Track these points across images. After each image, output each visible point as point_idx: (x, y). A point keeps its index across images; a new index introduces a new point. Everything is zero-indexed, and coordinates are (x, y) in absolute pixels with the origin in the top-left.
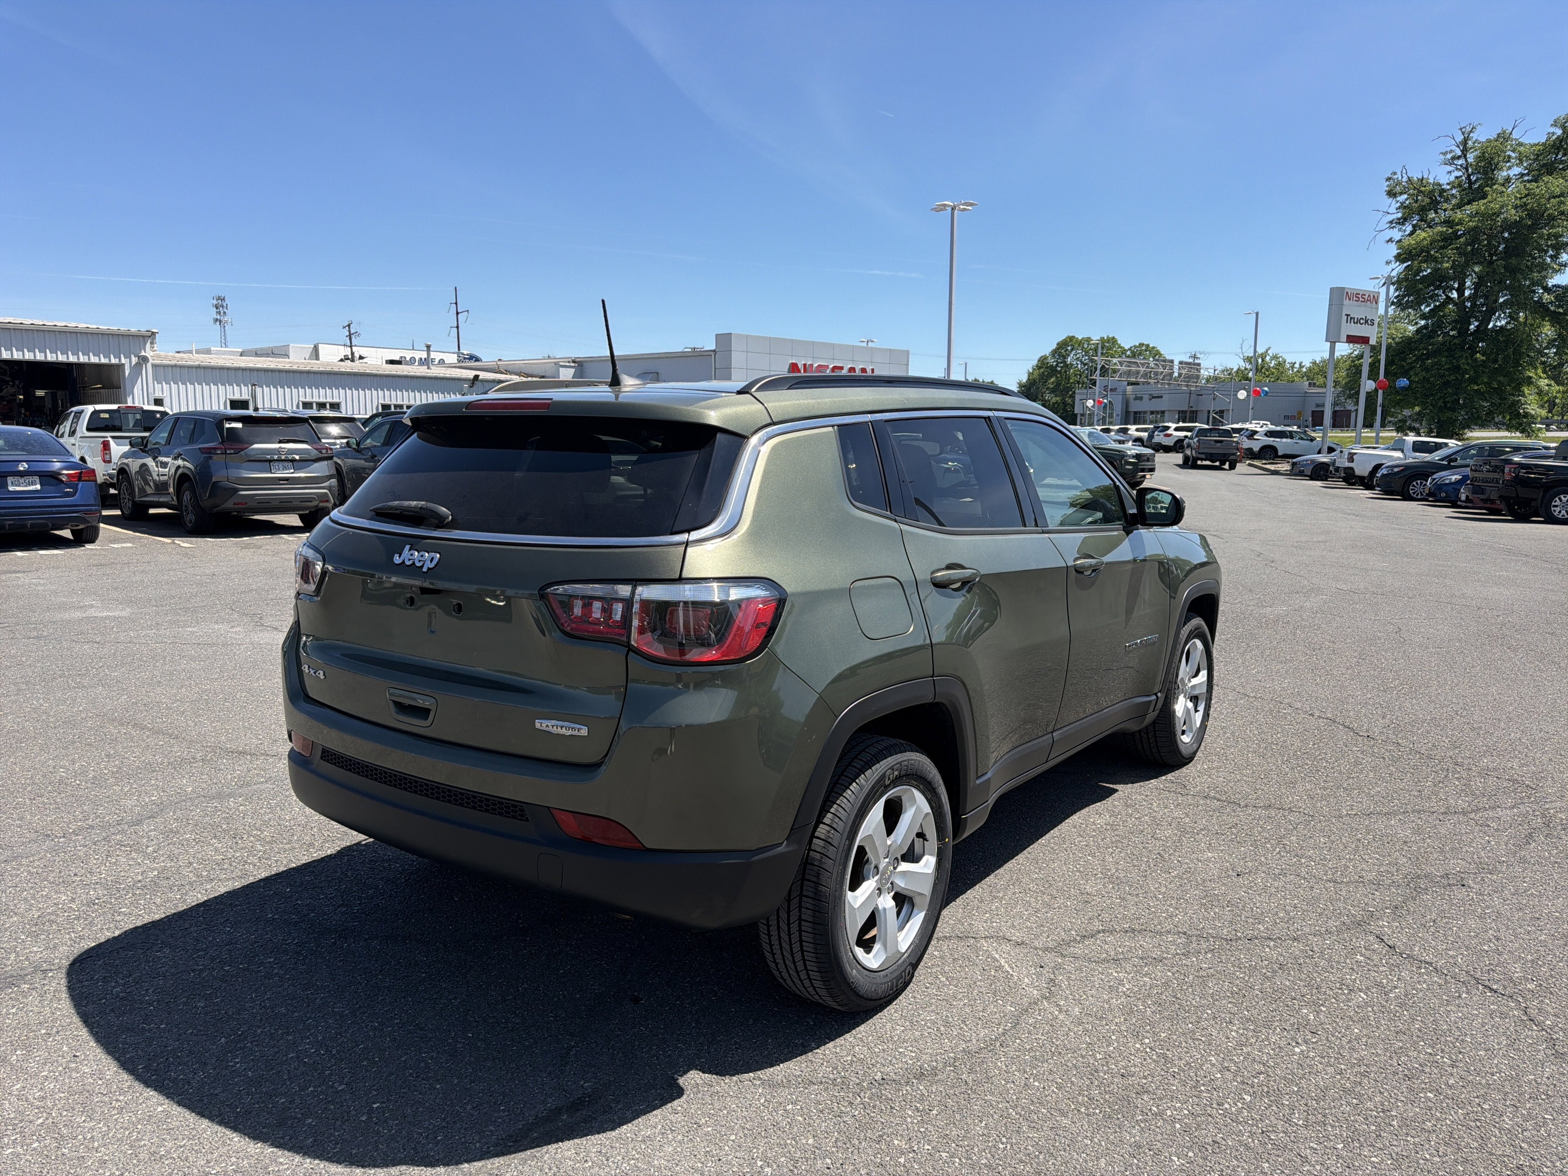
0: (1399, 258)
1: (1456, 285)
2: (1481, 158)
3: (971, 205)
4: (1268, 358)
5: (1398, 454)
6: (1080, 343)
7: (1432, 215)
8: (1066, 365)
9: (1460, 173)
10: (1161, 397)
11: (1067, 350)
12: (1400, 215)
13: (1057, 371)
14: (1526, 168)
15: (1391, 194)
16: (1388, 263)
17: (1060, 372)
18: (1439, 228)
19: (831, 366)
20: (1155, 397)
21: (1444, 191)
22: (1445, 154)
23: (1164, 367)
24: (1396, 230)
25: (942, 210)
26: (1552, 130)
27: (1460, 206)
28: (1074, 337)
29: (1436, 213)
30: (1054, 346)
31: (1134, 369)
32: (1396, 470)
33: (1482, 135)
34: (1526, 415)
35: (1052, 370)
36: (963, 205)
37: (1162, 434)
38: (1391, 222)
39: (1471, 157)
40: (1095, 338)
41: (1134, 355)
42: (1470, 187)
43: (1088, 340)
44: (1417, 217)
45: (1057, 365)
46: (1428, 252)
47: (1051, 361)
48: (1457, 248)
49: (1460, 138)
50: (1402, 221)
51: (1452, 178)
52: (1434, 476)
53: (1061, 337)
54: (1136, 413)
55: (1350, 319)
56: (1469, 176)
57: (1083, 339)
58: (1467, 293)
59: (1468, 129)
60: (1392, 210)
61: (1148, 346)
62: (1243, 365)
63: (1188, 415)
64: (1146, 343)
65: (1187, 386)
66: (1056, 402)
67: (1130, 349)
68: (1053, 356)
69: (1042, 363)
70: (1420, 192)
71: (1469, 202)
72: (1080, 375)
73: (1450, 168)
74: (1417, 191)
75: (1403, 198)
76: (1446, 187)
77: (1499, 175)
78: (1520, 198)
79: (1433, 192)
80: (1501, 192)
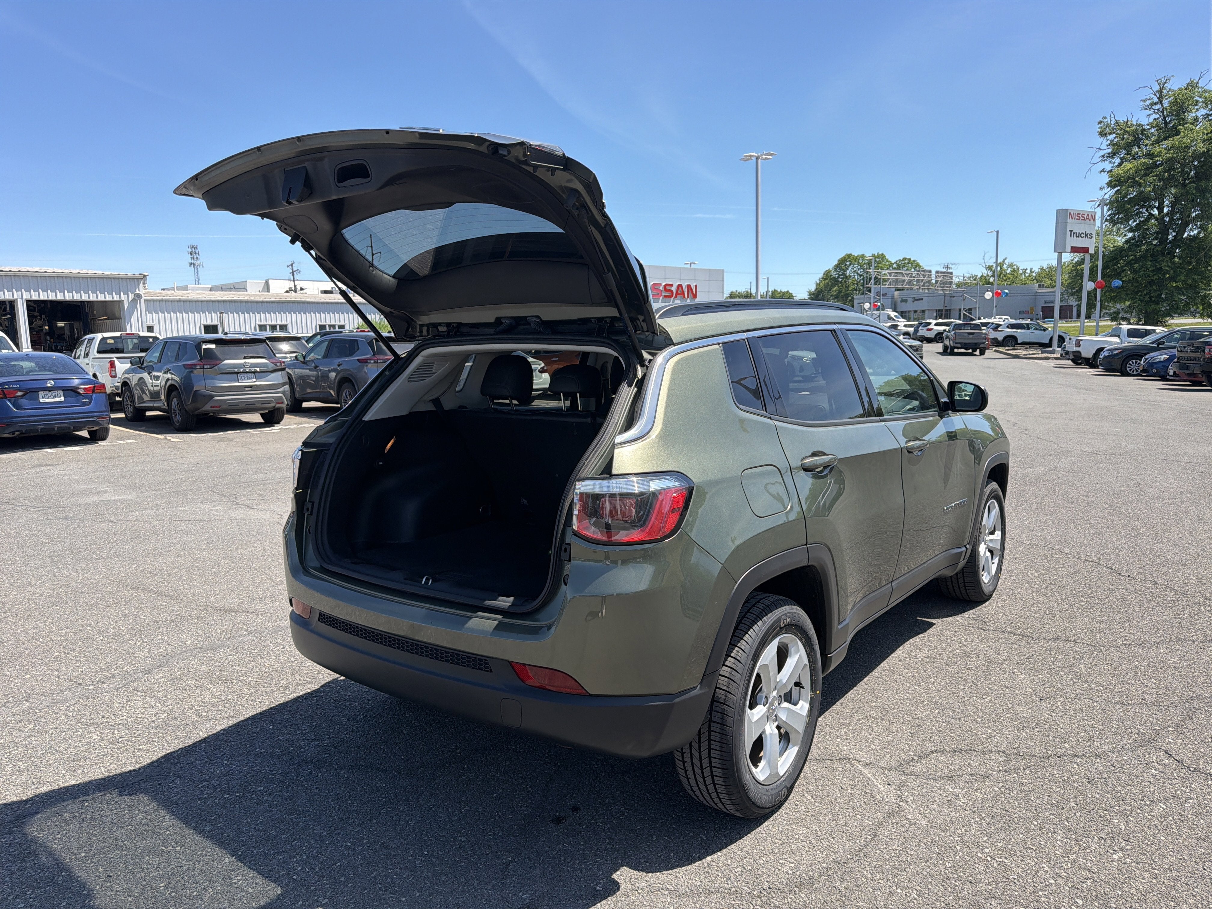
0: (1110, 184)
1: (1157, 204)
2: (1173, 104)
3: (771, 155)
4: (1005, 267)
5: (1116, 340)
6: (856, 259)
7: (1135, 149)
8: (846, 277)
9: (1158, 116)
10: (922, 299)
11: (846, 265)
12: (1110, 151)
13: (838, 281)
15: (1103, 134)
16: (1101, 189)
17: (841, 282)
18: (1143, 160)
19: (664, 284)
20: (917, 300)
21: (1145, 130)
22: (1145, 101)
23: (924, 276)
24: (1107, 162)
25: (748, 160)
27: (1158, 142)
28: (851, 254)
29: (1139, 148)
30: (836, 263)
31: (900, 278)
32: (1115, 352)
33: (1176, 85)
35: (835, 281)
36: (765, 155)
37: (925, 329)
38: (1103, 156)
39: (1166, 103)
40: (868, 254)
41: (899, 267)
42: (1166, 126)
43: (863, 256)
44: (1124, 152)
45: (838, 277)
46: (1133, 179)
47: (834, 274)
48: (1157, 176)
49: (1156, 88)
50: (1112, 155)
51: (1151, 120)
52: (1147, 357)
53: (841, 255)
55: (1073, 233)
56: (1165, 118)
57: (858, 256)
58: (1166, 210)
59: (1163, 80)
60: (1104, 146)
61: (910, 259)
62: (985, 272)
63: (944, 313)
64: (908, 257)
65: (943, 290)
67: (896, 263)
68: (836, 269)
69: (827, 275)
70: (1126, 132)
71: (1166, 139)
72: (857, 284)
73: (1149, 112)
74: (1123, 131)
75: (1112, 137)
76: (1146, 127)
77: (1189, 116)
78: (1207, 134)
79: (1136, 131)
80: (1191, 129)
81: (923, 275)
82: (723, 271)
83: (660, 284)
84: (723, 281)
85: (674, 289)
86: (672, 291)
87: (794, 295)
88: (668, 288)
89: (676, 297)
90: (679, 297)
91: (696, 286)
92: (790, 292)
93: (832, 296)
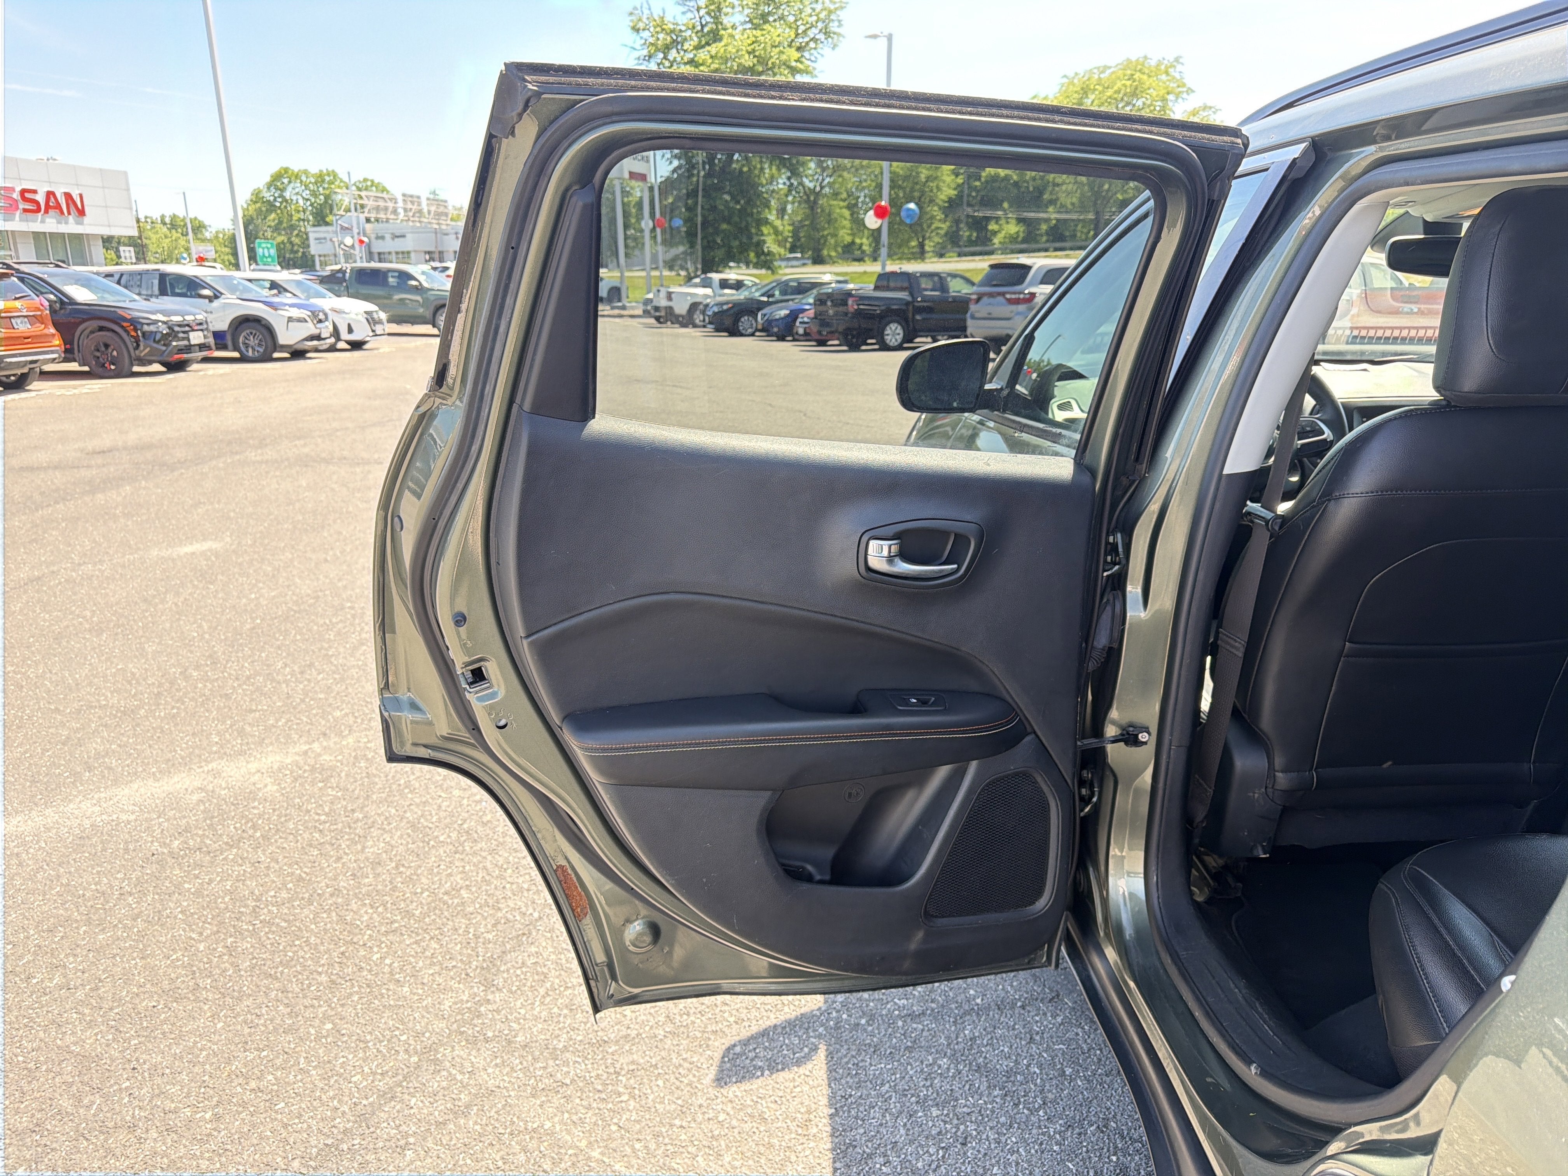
5: (708, 291)
6: (297, 176)
7: (673, 54)
8: (286, 201)
9: (692, 16)
10: (404, 236)
11: (283, 183)
12: (645, 52)
13: (276, 206)
14: (747, 16)
15: (635, 29)
17: (280, 208)
19: (18, 189)
20: (398, 237)
21: (681, 31)
23: (412, 203)
27: (698, 47)
28: (289, 168)
30: (268, 179)
31: (381, 203)
32: (725, 307)
34: (769, 253)
35: (271, 207)
38: (639, 58)
40: (314, 170)
42: (703, 30)
43: (306, 172)
44: (661, 55)
45: (275, 200)
47: (268, 196)
51: (685, 22)
52: (764, 311)
53: (275, 169)
54: (379, 254)
56: (701, 18)
57: (299, 170)
61: (372, 181)
63: (436, 256)
64: (371, 178)
65: (438, 224)
66: (283, 242)
67: (355, 184)
68: (269, 188)
69: (257, 197)
70: (663, 30)
71: (709, 44)
72: (304, 212)
73: (685, 9)
74: (659, 29)
75: (646, 34)
76: (683, 28)
77: (726, 20)
78: (750, 45)
79: (673, 31)
80: (732, 36)
82: (125, 173)
84: (130, 192)
85: (40, 198)
86: (37, 203)
87: (206, 223)
88: (27, 195)
89: (46, 212)
90: (51, 212)
91: (81, 196)
92: (200, 218)
93: (269, 226)
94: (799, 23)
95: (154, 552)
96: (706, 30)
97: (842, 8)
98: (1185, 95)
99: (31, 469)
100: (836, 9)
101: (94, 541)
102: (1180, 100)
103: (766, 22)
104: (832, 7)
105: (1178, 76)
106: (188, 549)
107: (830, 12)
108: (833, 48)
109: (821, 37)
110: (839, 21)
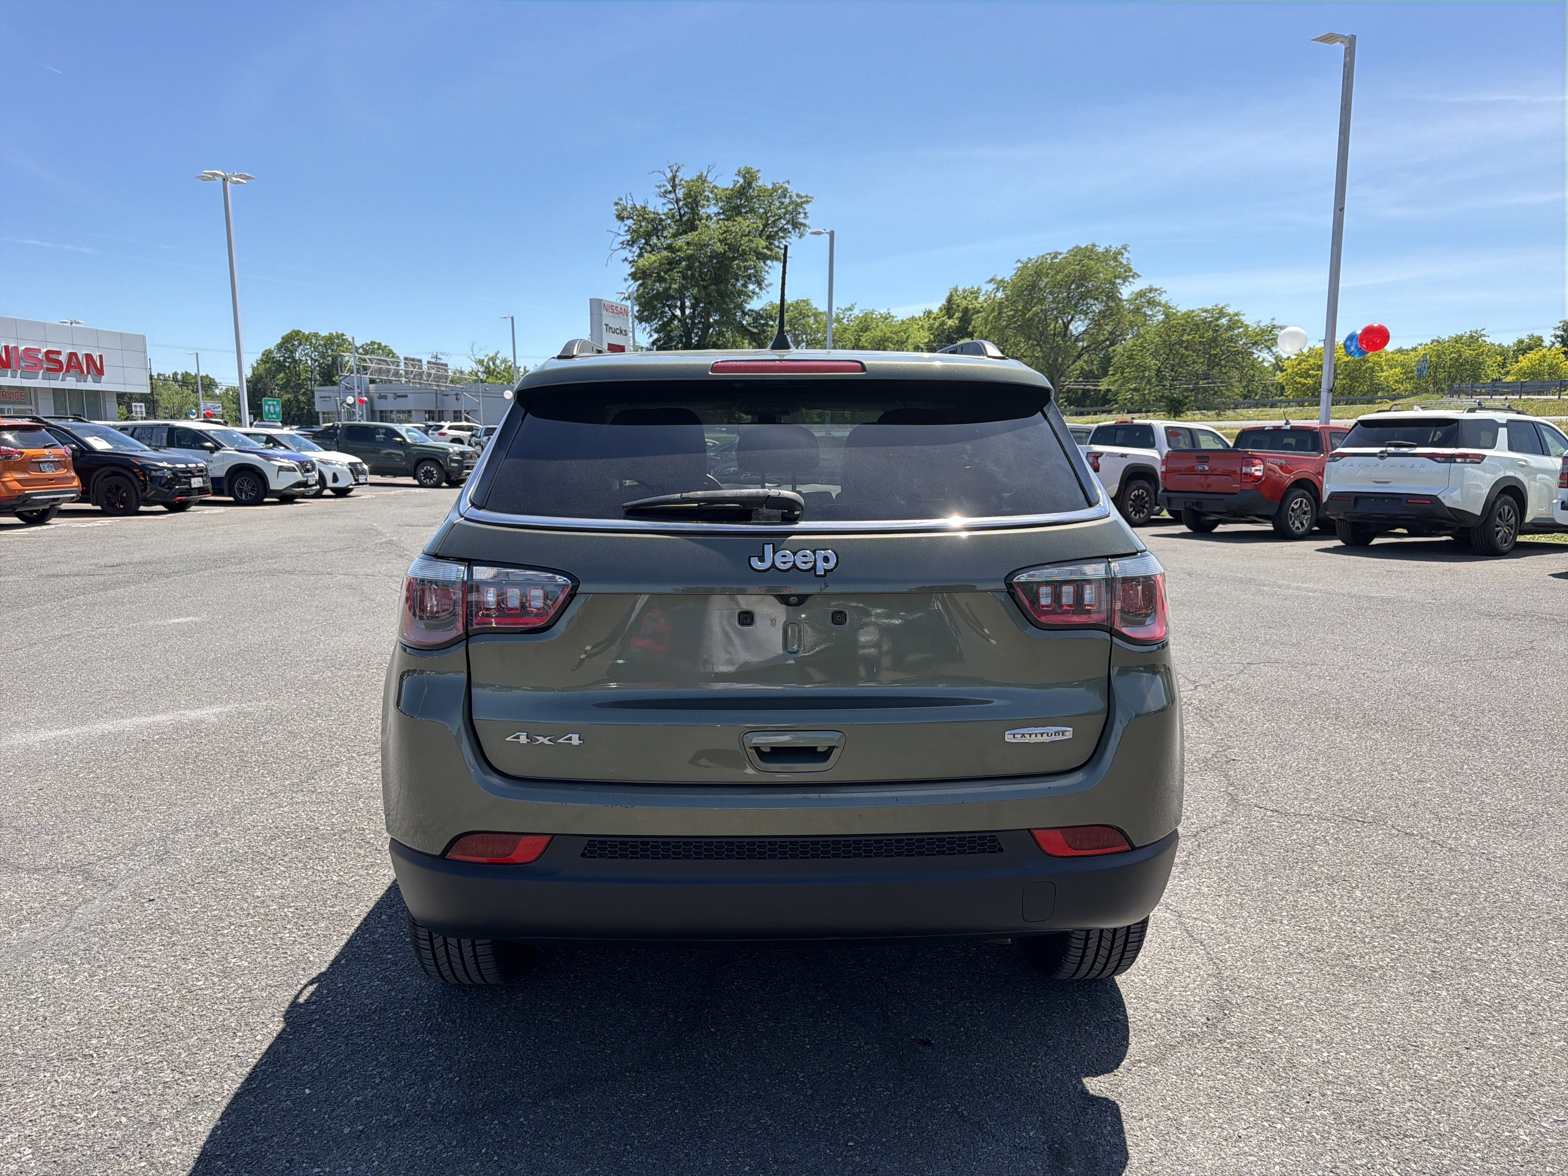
0: (634, 276)
1: (679, 304)
2: (687, 195)
3: (247, 178)
4: (498, 362)
6: (307, 338)
7: (654, 240)
8: (295, 361)
9: (671, 206)
10: (406, 396)
11: (294, 345)
12: (629, 237)
13: (285, 366)
14: (721, 208)
15: (620, 218)
16: (626, 280)
17: (288, 368)
18: (664, 253)
19: (45, 350)
20: (400, 396)
21: (661, 220)
22: (659, 187)
23: (414, 366)
24: (627, 251)
25: (210, 179)
26: (737, 178)
27: (675, 236)
28: (300, 331)
29: (658, 239)
30: (279, 340)
31: (384, 367)
33: (687, 175)
35: (280, 366)
36: (236, 177)
37: (436, 433)
38: (622, 243)
39: (680, 193)
40: (324, 333)
41: (366, 352)
42: (681, 219)
43: (316, 335)
44: (643, 241)
45: (285, 360)
46: (658, 273)
47: (278, 356)
48: (680, 272)
49: (669, 175)
50: (631, 243)
51: (666, 211)
53: (286, 331)
54: (381, 412)
55: (609, 328)
56: (679, 209)
57: (310, 334)
58: (688, 311)
59: (675, 168)
60: (622, 232)
61: (380, 344)
62: (476, 367)
63: (436, 415)
64: (378, 341)
65: (438, 386)
66: (289, 400)
67: (362, 347)
68: (279, 350)
69: (267, 357)
70: (644, 218)
71: (685, 232)
72: (312, 372)
73: (664, 201)
74: (641, 218)
75: (630, 222)
76: (663, 217)
77: (702, 211)
78: (722, 234)
79: (653, 220)
80: (707, 227)
81: (412, 365)
82: (144, 337)
83: (39, 351)
84: (145, 352)
85: (63, 358)
86: (60, 362)
87: (217, 381)
88: (52, 356)
89: (67, 371)
90: (72, 371)
91: (101, 357)
92: (211, 376)
93: (277, 385)
94: (769, 215)
95: (151, 622)
96: (684, 219)
97: (808, 202)
98: (1131, 279)
99: (57, 576)
100: (802, 203)
101: (107, 616)
102: (1127, 283)
103: (739, 214)
104: (799, 201)
105: (1124, 262)
106: (176, 621)
107: (798, 205)
108: (800, 237)
109: (790, 227)
110: (805, 213)
